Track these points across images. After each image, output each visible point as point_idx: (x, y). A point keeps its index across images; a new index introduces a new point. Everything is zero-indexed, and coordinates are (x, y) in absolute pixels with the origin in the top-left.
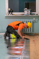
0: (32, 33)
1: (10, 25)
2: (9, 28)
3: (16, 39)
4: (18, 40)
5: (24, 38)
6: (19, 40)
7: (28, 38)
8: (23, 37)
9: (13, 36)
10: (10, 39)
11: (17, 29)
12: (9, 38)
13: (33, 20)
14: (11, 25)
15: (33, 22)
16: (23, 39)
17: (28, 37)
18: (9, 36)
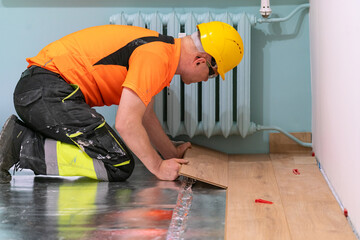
0: (250, 135)
1: (41, 62)
2: (37, 93)
3: (105, 187)
4: (123, 195)
5: (177, 181)
6: (132, 200)
7: (215, 181)
8: (169, 169)
9: (70, 159)
10: (50, 192)
11: (112, 98)
12: (37, 180)
13: (253, 19)
14: (49, 66)
15: (255, 33)
16: (162, 185)
17: (210, 167)
18: (38, 166)
